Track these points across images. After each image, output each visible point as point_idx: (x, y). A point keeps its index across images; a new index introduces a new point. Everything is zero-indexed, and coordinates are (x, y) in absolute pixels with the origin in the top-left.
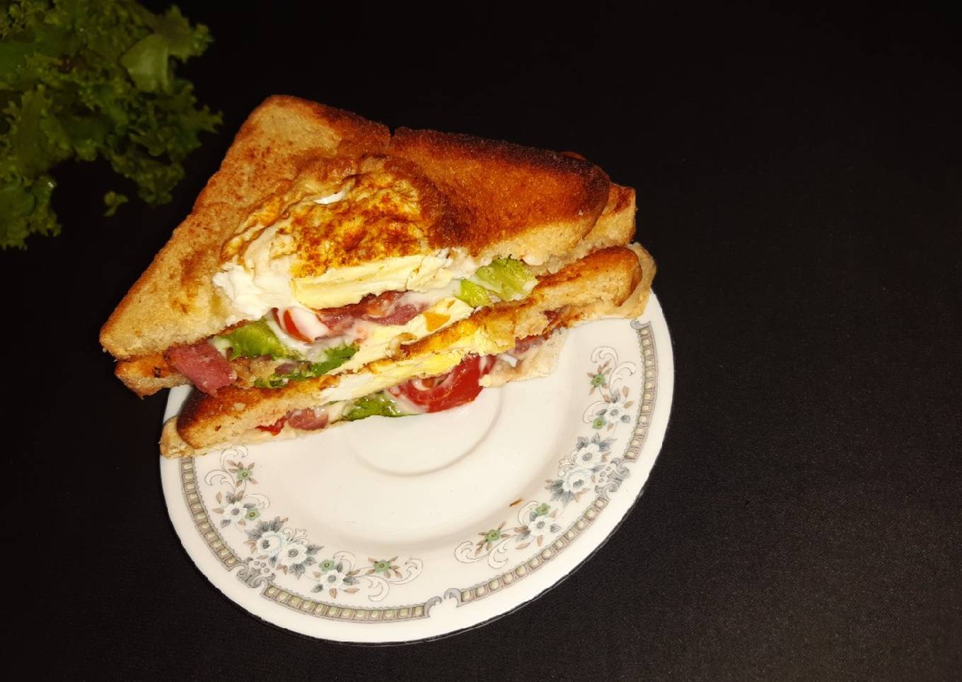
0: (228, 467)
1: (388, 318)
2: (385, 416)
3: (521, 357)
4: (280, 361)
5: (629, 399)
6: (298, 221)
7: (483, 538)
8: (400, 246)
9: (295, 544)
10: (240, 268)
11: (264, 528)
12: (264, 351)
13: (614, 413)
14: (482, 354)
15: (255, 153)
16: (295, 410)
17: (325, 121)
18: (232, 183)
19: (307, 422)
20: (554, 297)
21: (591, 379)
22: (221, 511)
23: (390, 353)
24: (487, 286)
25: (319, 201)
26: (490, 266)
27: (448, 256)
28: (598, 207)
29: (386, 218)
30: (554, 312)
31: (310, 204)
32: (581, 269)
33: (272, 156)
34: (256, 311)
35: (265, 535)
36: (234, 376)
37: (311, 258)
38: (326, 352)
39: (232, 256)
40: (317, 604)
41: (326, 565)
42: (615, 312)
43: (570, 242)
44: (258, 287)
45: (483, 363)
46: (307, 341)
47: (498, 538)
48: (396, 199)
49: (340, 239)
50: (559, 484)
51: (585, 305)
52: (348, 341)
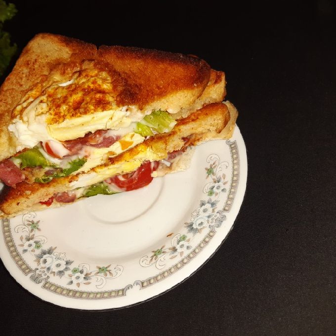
0: (26, 223)
1: (100, 144)
2: (105, 194)
3: (172, 161)
4: (47, 169)
5: (226, 180)
6: (50, 96)
7: (153, 254)
8: (102, 106)
9: (59, 260)
10: (21, 121)
11: (44, 253)
12: (38, 164)
13: (218, 188)
14: (151, 161)
15: (29, 63)
16: (58, 193)
17: (64, 44)
18: (18, 78)
19: (65, 199)
20: (186, 130)
21: (207, 171)
22: (22, 245)
23: (103, 162)
24: (151, 126)
25: (61, 85)
26: (151, 114)
27: (127, 110)
28: (205, 81)
29: (94, 92)
30: (186, 138)
31: (56, 87)
32: (199, 115)
33: (38, 63)
34: (31, 143)
35: (45, 257)
36: (23, 177)
37: (56, 114)
38: (69, 163)
39: (17, 116)
40: (70, 291)
41: (75, 271)
42: (218, 137)
43: (191, 101)
44: (31, 131)
45: (152, 165)
46: (59, 157)
47: (160, 254)
48: (100, 82)
49: (71, 104)
50: (191, 225)
51: (202, 134)
52: (81, 157)
